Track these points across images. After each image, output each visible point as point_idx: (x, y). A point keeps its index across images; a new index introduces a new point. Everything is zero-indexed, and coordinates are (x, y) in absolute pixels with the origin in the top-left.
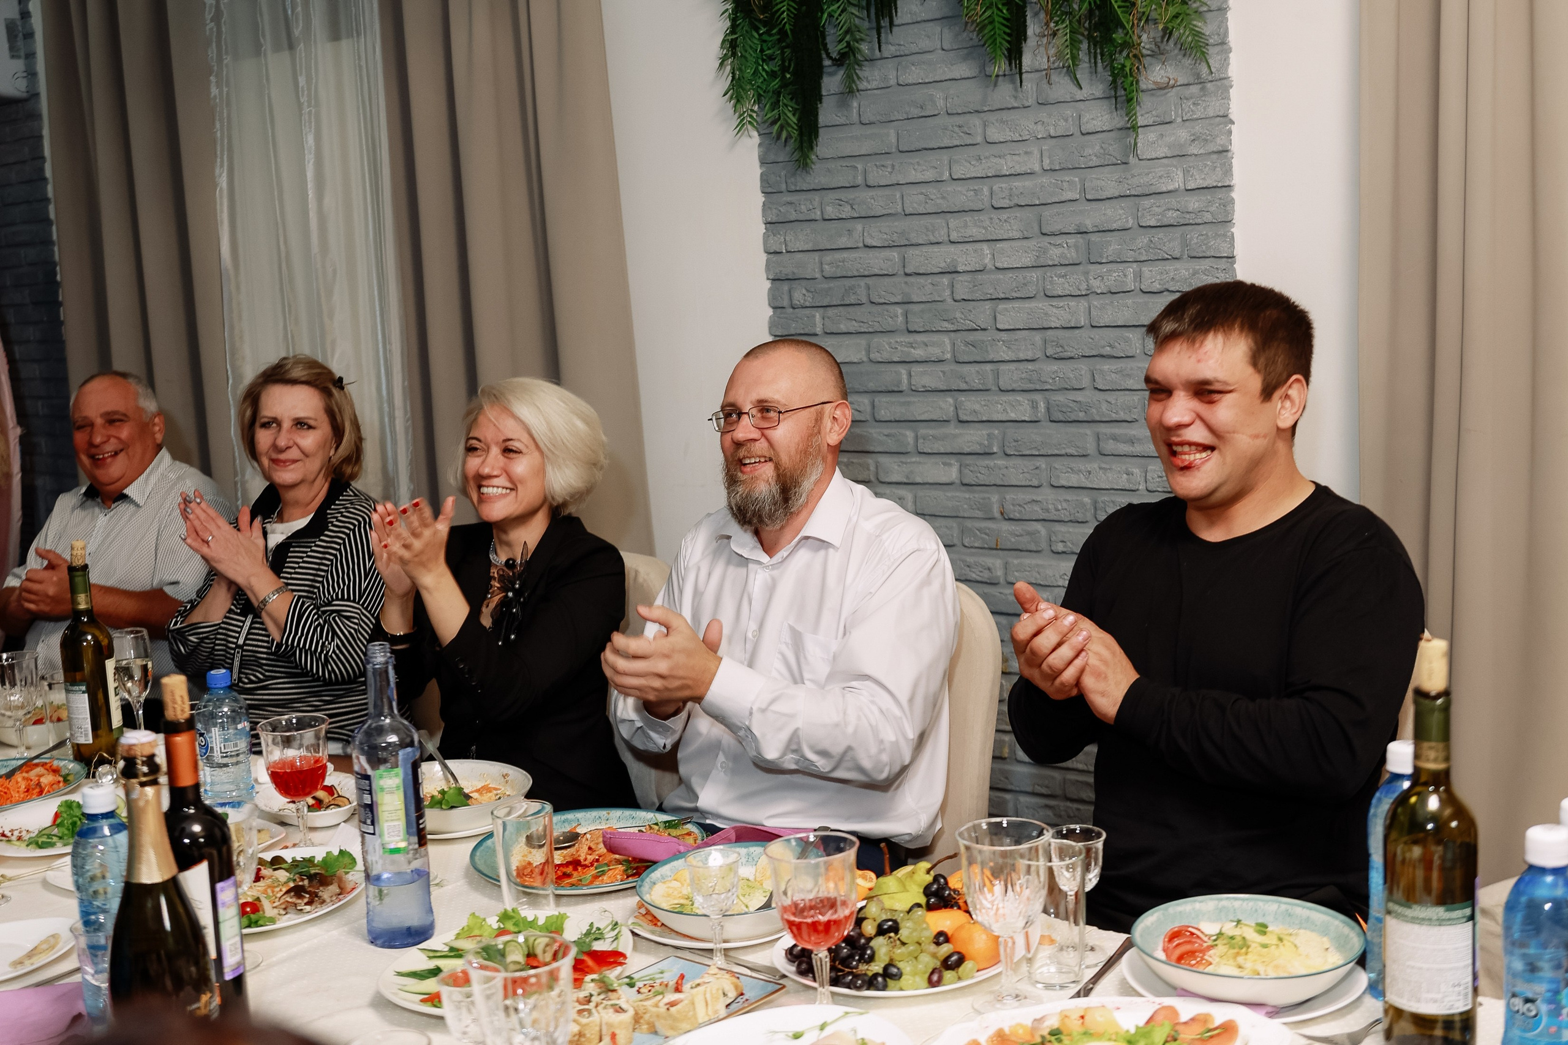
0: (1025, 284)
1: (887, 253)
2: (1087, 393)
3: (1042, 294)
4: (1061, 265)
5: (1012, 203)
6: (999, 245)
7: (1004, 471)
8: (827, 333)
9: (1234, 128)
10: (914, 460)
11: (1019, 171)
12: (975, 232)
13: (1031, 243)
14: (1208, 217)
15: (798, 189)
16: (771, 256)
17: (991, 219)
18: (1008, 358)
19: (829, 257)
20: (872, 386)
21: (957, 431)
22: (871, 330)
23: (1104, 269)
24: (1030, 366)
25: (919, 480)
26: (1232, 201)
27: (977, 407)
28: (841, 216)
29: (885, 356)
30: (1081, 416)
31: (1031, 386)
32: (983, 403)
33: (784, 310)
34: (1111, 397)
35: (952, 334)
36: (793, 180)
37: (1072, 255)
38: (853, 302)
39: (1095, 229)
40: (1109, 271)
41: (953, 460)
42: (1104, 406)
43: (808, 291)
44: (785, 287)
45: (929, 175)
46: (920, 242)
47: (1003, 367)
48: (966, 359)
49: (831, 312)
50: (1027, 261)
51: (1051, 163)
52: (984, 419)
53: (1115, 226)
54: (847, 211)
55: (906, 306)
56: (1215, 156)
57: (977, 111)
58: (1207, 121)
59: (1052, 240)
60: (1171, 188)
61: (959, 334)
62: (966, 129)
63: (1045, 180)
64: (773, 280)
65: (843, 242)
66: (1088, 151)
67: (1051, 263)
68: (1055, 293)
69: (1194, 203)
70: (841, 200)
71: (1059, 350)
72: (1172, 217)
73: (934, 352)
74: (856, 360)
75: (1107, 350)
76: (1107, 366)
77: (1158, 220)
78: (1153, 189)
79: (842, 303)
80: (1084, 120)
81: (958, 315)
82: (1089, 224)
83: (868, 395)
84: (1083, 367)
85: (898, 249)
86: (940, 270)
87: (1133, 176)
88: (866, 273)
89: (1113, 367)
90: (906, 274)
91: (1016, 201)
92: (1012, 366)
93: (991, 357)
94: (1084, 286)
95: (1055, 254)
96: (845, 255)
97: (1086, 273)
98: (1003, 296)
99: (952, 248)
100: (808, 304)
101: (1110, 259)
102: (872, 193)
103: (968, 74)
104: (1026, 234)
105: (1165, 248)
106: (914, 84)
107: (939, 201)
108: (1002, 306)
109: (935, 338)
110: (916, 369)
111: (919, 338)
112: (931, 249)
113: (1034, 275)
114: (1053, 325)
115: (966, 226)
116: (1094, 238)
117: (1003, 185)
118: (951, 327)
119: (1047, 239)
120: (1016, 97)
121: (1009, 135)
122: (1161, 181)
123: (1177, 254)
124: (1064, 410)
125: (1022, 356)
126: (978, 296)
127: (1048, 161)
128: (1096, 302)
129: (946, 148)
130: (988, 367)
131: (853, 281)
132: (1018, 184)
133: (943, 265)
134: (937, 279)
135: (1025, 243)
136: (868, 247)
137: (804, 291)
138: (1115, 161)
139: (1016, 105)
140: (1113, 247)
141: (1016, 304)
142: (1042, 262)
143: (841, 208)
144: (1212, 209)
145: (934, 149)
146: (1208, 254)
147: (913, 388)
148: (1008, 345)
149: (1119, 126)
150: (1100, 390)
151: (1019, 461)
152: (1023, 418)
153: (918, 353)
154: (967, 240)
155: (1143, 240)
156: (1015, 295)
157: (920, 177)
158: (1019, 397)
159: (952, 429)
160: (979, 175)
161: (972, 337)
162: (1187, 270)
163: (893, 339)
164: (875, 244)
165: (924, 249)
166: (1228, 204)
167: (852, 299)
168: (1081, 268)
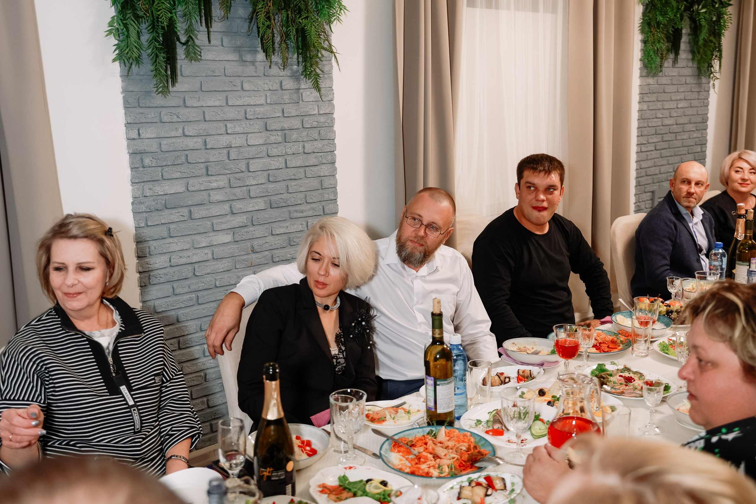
0: (261, 152)
1: (196, 139)
2: (285, 195)
3: (266, 155)
4: (275, 143)
5: (255, 117)
6: (249, 135)
7: (253, 232)
8: (165, 179)
9: (334, 91)
10: (211, 234)
11: (258, 104)
12: (238, 129)
13: (263, 134)
14: (327, 124)
15: (147, 106)
16: (130, 141)
17: (246, 124)
18: (254, 184)
19: (164, 142)
20: (190, 203)
21: (232, 219)
22: (189, 176)
23: (292, 144)
24: (263, 186)
25: (215, 243)
26: (334, 119)
27: (241, 206)
28: (172, 121)
29: (197, 188)
30: (284, 204)
31: (264, 195)
32: (244, 204)
33: (137, 169)
34: (294, 195)
35: (228, 175)
36: (144, 101)
37: (280, 139)
38: (179, 163)
39: (288, 129)
40: (293, 145)
41: (230, 231)
42: (293, 199)
43: (153, 158)
44: (138, 157)
45: (217, 103)
46: (213, 134)
47: (252, 188)
48: (236, 185)
49: (166, 169)
50: (261, 142)
51: (271, 101)
52: (245, 211)
53: (295, 127)
54: (175, 119)
55: (206, 164)
56: (328, 102)
57: (239, 76)
58: (325, 89)
59: (271, 133)
60: (314, 113)
61: (231, 175)
62: (234, 84)
63: (268, 108)
64: (132, 153)
65: (173, 134)
66: (285, 97)
67: (271, 143)
68: (273, 155)
69: (322, 119)
70: (172, 113)
71: (275, 178)
72: (315, 124)
73: (221, 184)
74: (181, 192)
75: (293, 177)
76: (293, 183)
77: (311, 125)
78: (309, 113)
79: (174, 164)
80: (283, 84)
81: (232, 166)
82: (286, 126)
83: (187, 208)
84: (283, 184)
85: (201, 137)
86: (224, 147)
87: (301, 108)
88: (187, 149)
89: (295, 184)
90: (206, 149)
91: (257, 116)
92: (255, 187)
93: (247, 184)
94: (284, 152)
95: (273, 139)
96: (173, 140)
97: (285, 146)
98: (252, 157)
99: (228, 137)
100: (153, 165)
101: (293, 140)
102: (188, 110)
103: (235, 59)
104: (261, 131)
105: (313, 136)
106: (210, 60)
107: (222, 115)
108: (251, 162)
109: (221, 177)
110: (212, 192)
111: (213, 178)
112: (219, 137)
113: (264, 148)
114: (272, 168)
115: (235, 127)
116: (287, 132)
117: (251, 109)
118: (228, 172)
119: (268, 132)
120: (256, 72)
121: (253, 88)
122: (311, 110)
123: (316, 138)
124: (278, 203)
125: (260, 182)
126: (240, 157)
127: (269, 100)
128: (288, 158)
129: (225, 91)
130: (245, 188)
131: (179, 153)
132: (257, 109)
133: (225, 144)
134: (221, 151)
135: (260, 134)
136: (187, 136)
137: (151, 159)
138: (295, 102)
139: (256, 75)
140: (294, 136)
141: (257, 160)
142: (268, 142)
143: (172, 117)
144: (328, 121)
145: (219, 91)
146: (327, 138)
147: (211, 201)
148: (254, 178)
149: (296, 88)
150: (291, 193)
151: (258, 227)
152: (261, 209)
153: (214, 185)
154: (235, 133)
155: (305, 133)
156: (257, 156)
157: (213, 104)
158: (259, 200)
159: (229, 218)
160: (241, 104)
161: (237, 176)
162: (321, 144)
163: (201, 180)
164: (190, 134)
165: (216, 137)
166: (333, 120)
167: (179, 162)
168: (281, 144)
